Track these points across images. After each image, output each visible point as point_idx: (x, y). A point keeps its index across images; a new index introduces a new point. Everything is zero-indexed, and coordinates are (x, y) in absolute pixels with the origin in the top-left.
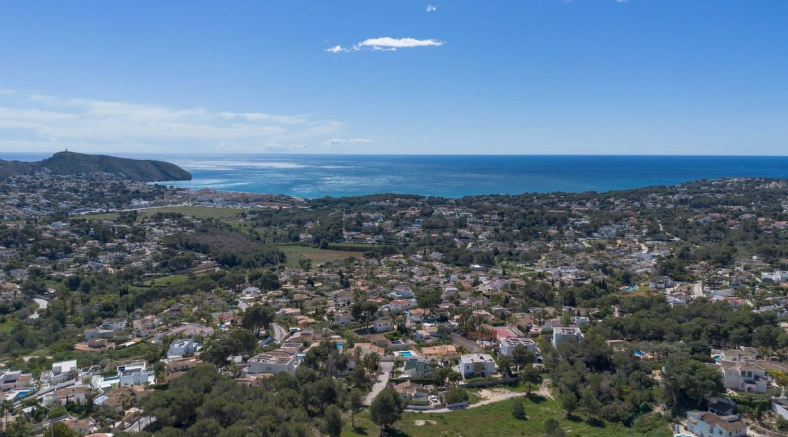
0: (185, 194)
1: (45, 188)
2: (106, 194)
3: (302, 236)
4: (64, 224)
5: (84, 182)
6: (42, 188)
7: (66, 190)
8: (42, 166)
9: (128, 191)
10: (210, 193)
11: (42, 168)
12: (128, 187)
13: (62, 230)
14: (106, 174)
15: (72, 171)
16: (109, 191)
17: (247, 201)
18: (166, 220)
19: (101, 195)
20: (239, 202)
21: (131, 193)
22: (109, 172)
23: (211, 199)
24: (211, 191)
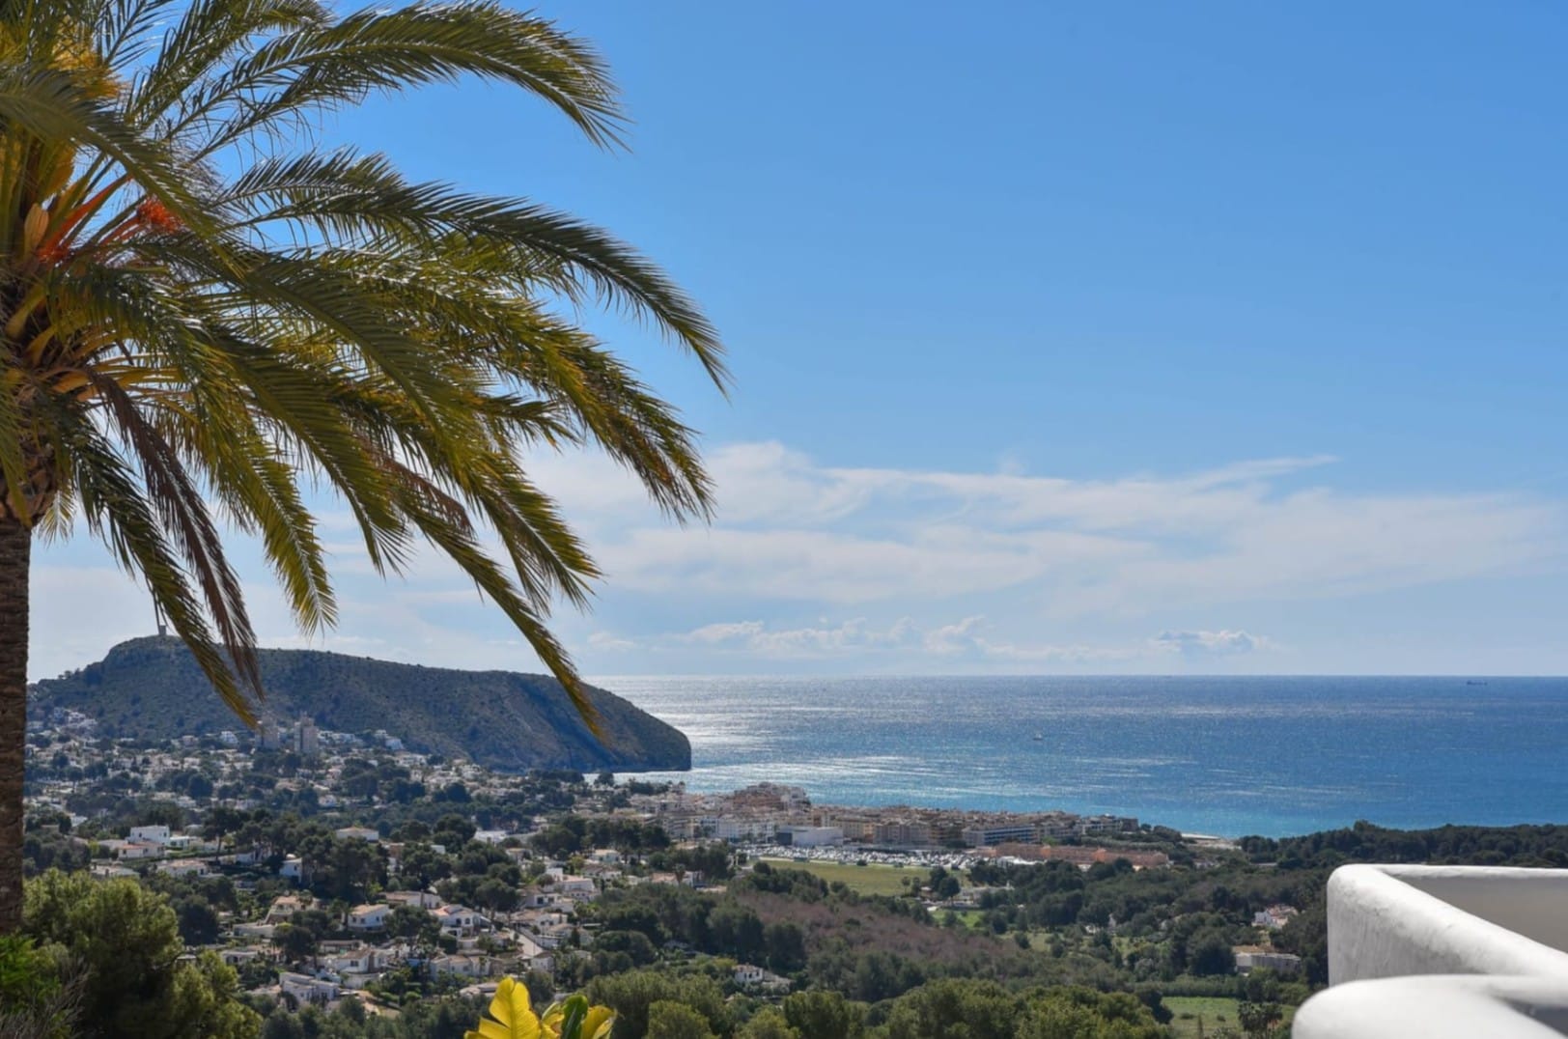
0: (664, 807)
1: (75, 776)
2: (322, 801)
5: (230, 757)
6: (62, 776)
7: (161, 785)
8: (58, 702)
9: (419, 790)
10: (781, 807)
11: (58, 712)
12: (416, 777)
14: (320, 735)
15: (181, 724)
16: (335, 790)
17: (953, 838)
18: (600, 853)
19: (303, 803)
20: (918, 844)
21: (428, 798)
22: (334, 728)
23: (783, 828)
24: (785, 798)
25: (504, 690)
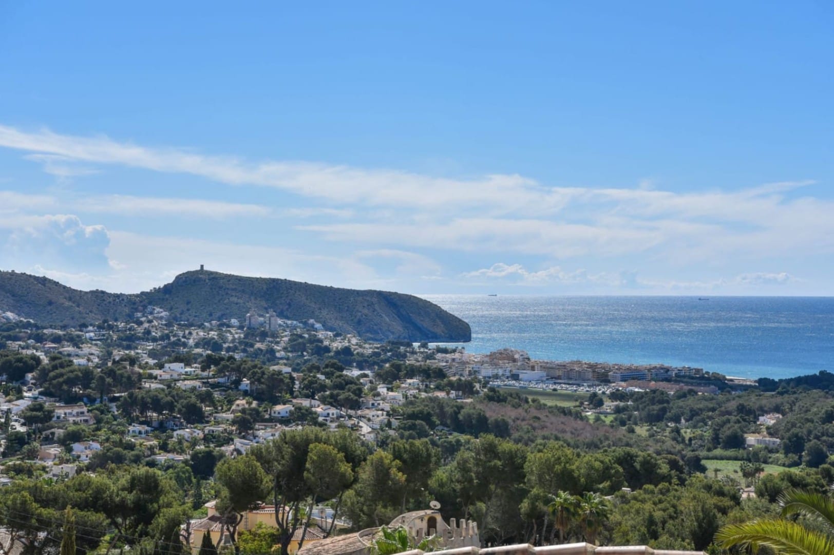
0: (453, 360)
1: (154, 340)
2: (278, 355)
3: (751, 439)
4: (188, 369)
5: (233, 332)
6: (147, 340)
7: (197, 345)
8: (150, 303)
9: (327, 349)
10: (514, 360)
11: (149, 308)
12: (326, 343)
13: (185, 379)
14: (280, 321)
15: (211, 315)
16: (285, 349)
17: (604, 378)
19: (268, 356)
20: (585, 380)
21: (332, 354)
22: (288, 318)
23: (515, 371)
24: (517, 356)
25: (375, 300)
